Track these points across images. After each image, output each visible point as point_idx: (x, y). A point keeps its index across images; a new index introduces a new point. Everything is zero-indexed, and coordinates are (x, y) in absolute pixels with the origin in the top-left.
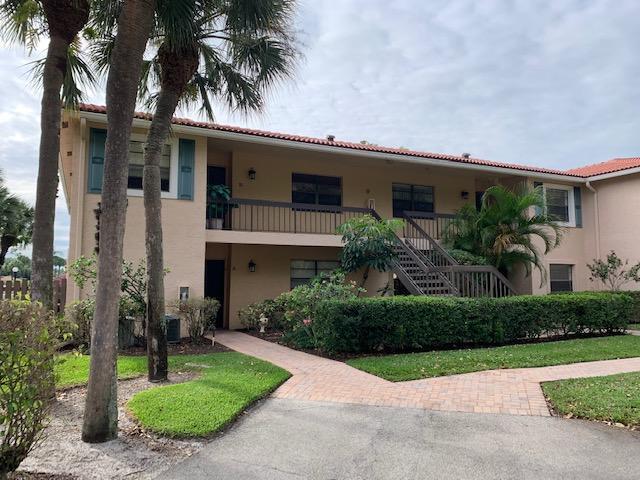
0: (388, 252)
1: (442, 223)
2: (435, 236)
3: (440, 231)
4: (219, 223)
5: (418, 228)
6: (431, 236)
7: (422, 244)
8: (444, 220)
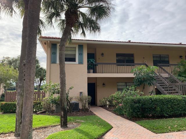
0: (152, 78)
1: (173, 67)
2: (171, 72)
3: (172, 70)
4: (92, 71)
5: (164, 70)
6: (169, 72)
7: (165, 75)
8: (173, 66)
